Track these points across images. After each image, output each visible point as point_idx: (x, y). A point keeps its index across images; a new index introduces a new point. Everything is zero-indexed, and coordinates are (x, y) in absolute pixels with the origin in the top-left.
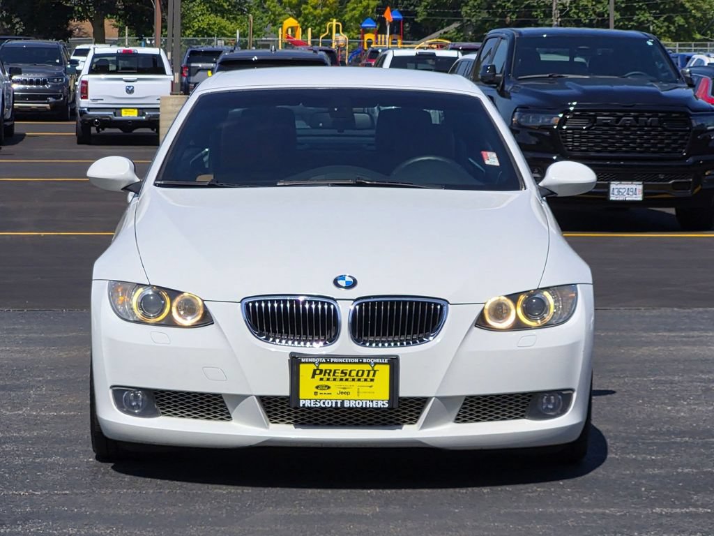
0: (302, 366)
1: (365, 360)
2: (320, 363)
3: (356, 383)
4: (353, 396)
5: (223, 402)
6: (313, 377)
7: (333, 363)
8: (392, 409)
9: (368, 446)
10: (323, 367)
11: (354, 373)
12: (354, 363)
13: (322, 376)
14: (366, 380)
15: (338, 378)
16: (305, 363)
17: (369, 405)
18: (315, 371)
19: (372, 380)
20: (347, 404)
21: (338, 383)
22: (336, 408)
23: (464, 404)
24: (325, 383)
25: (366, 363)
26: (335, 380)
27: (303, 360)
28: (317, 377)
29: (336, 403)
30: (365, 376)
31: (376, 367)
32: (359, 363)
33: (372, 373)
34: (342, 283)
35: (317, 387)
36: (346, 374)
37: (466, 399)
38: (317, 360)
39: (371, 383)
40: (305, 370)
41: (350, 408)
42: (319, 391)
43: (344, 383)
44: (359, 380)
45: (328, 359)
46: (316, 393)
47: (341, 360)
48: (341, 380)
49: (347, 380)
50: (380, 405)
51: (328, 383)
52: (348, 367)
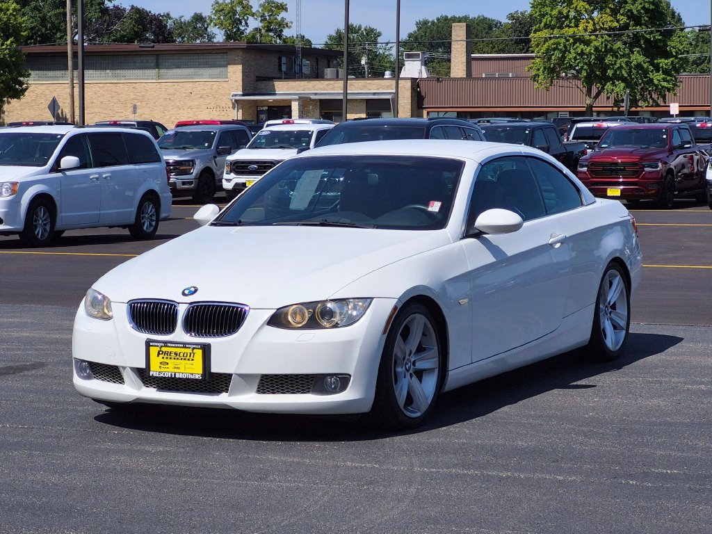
0: (151, 348)
1: (187, 346)
2: (161, 346)
3: (183, 362)
4: (182, 370)
5: (119, 371)
6: (158, 356)
7: (169, 347)
8: (205, 381)
9: (193, 406)
10: (164, 349)
11: (182, 355)
12: (181, 347)
13: (163, 356)
14: (189, 360)
15: (173, 357)
16: (152, 346)
17: (191, 377)
18: (159, 352)
19: (192, 360)
20: (177, 376)
21: (172, 360)
22: (171, 377)
23: (261, 380)
24: (165, 360)
25: (188, 348)
26: (171, 358)
27: (151, 344)
28: (161, 356)
29: (171, 374)
30: (188, 357)
31: (195, 351)
32: (184, 347)
33: (192, 354)
34: (186, 292)
35: (161, 363)
36: (177, 354)
37: (262, 377)
38: (160, 344)
39: (192, 362)
40: (154, 351)
41: (179, 378)
42: (162, 366)
43: (176, 361)
44: (185, 359)
45: (166, 343)
46: (160, 367)
47: (173, 345)
48: (174, 359)
49: (178, 359)
50: (197, 377)
51: (167, 361)
52: (178, 350)
